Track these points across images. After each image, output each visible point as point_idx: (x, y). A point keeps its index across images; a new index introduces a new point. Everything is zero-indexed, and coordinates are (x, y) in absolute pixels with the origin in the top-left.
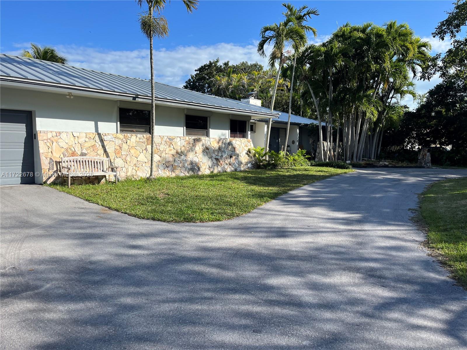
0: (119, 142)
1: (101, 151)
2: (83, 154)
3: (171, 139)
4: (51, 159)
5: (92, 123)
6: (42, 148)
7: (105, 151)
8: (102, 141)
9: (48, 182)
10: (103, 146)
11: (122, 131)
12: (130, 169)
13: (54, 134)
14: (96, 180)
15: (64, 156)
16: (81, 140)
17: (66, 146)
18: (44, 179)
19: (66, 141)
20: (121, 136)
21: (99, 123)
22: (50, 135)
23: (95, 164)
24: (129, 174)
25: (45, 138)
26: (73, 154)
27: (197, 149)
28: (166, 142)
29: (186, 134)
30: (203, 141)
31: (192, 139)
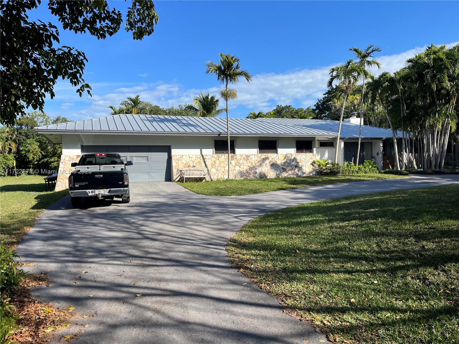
0: (214, 159)
1: (203, 165)
2: (194, 166)
3: (248, 156)
4: (178, 169)
5: (199, 150)
6: (174, 163)
7: (206, 165)
8: (204, 159)
9: (176, 181)
10: (205, 162)
11: (216, 153)
12: (220, 174)
13: (180, 156)
15: (184, 167)
16: (193, 159)
17: (185, 162)
18: (174, 179)
19: (185, 160)
20: (215, 156)
21: (203, 150)
22: (178, 157)
23: (199, 171)
24: (219, 177)
25: (176, 158)
26: (189, 166)
27: (267, 162)
28: (244, 158)
29: (260, 153)
30: (272, 157)
31: (264, 156)
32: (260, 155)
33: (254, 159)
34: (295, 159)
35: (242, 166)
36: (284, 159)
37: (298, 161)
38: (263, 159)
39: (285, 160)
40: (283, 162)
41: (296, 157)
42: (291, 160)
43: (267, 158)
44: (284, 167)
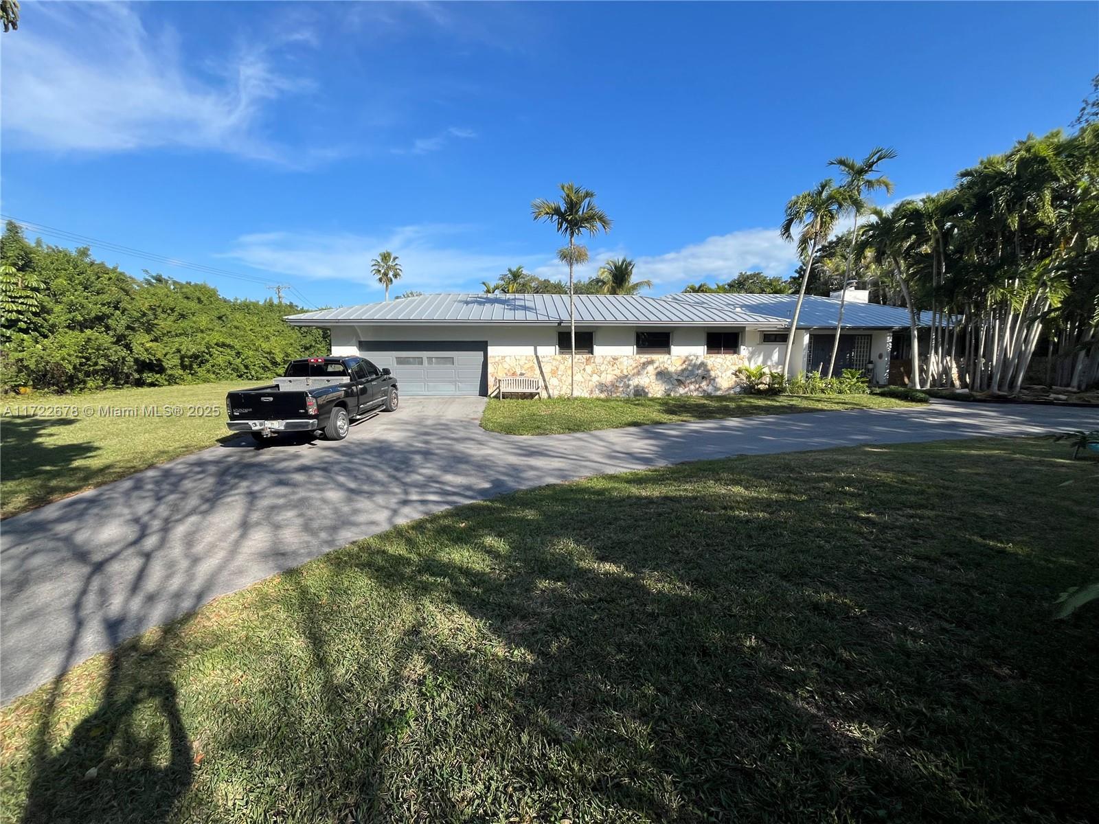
0: (555, 363)
1: (538, 372)
2: (522, 374)
3: (615, 359)
5: (533, 348)
6: (490, 369)
7: (542, 372)
8: (539, 363)
9: (492, 396)
10: (540, 367)
11: (561, 353)
12: (564, 387)
13: (501, 358)
14: (531, 396)
15: (506, 374)
16: (522, 363)
17: (508, 367)
18: (490, 394)
19: (510, 363)
20: (559, 357)
21: (538, 348)
22: (497, 359)
23: (530, 383)
25: (494, 361)
26: (514, 374)
27: (650, 368)
28: (609, 362)
29: (638, 353)
30: (661, 360)
31: (644, 358)
32: (638, 356)
33: (625, 363)
34: (703, 364)
35: (603, 375)
36: (681, 365)
37: (709, 367)
38: (644, 364)
39: (684, 366)
40: (680, 368)
41: (705, 361)
42: (695, 365)
43: (652, 362)
44: (680, 378)
